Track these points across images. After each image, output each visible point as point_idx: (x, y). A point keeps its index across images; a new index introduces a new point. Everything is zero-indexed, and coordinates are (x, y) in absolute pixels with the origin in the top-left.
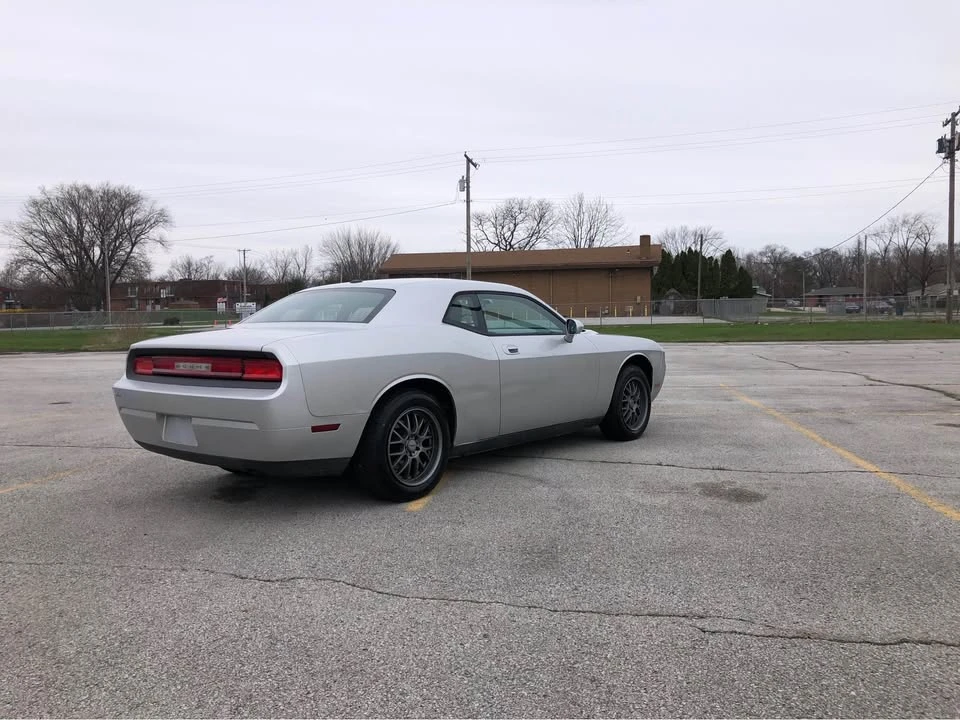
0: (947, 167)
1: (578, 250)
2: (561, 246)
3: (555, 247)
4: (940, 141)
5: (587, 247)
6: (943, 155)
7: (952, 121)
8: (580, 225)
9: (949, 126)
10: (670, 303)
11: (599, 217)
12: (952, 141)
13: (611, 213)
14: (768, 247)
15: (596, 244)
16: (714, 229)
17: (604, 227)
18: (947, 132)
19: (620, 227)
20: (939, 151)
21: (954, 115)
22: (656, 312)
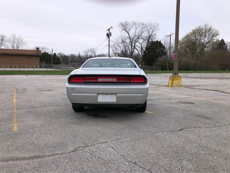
0: (108, 39)
1: (14, 50)
2: (8, 48)
3: (7, 48)
4: (107, 34)
5: (16, 49)
6: (107, 37)
7: (109, 30)
8: (14, 43)
9: (108, 31)
10: (43, 65)
11: (20, 41)
12: (109, 34)
13: (23, 41)
14: (60, 53)
15: (19, 49)
16: (47, 47)
17: (22, 44)
18: (108, 32)
19: (26, 44)
20: (107, 36)
21: (109, 29)
22: (41, 67)
